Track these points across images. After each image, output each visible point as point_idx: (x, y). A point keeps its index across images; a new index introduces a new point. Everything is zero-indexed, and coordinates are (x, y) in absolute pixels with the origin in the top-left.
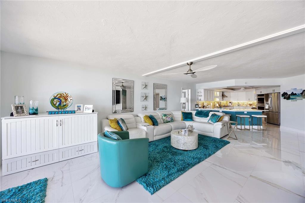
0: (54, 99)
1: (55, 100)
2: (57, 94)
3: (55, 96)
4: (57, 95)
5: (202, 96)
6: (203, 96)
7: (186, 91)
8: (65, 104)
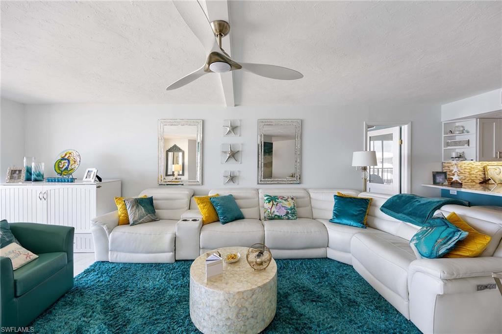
0: (62, 160)
1: (63, 162)
2: (65, 153)
3: (63, 156)
4: (66, 155)
5: (468, 142)
6: (473, 143)
7: (395, 131)
8: (73, 167)
